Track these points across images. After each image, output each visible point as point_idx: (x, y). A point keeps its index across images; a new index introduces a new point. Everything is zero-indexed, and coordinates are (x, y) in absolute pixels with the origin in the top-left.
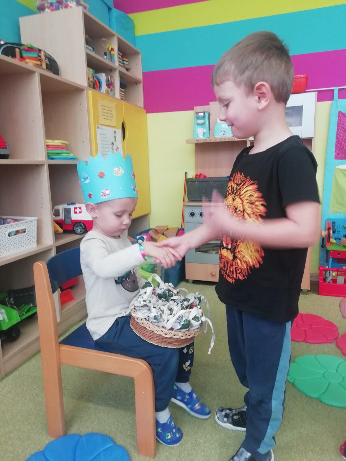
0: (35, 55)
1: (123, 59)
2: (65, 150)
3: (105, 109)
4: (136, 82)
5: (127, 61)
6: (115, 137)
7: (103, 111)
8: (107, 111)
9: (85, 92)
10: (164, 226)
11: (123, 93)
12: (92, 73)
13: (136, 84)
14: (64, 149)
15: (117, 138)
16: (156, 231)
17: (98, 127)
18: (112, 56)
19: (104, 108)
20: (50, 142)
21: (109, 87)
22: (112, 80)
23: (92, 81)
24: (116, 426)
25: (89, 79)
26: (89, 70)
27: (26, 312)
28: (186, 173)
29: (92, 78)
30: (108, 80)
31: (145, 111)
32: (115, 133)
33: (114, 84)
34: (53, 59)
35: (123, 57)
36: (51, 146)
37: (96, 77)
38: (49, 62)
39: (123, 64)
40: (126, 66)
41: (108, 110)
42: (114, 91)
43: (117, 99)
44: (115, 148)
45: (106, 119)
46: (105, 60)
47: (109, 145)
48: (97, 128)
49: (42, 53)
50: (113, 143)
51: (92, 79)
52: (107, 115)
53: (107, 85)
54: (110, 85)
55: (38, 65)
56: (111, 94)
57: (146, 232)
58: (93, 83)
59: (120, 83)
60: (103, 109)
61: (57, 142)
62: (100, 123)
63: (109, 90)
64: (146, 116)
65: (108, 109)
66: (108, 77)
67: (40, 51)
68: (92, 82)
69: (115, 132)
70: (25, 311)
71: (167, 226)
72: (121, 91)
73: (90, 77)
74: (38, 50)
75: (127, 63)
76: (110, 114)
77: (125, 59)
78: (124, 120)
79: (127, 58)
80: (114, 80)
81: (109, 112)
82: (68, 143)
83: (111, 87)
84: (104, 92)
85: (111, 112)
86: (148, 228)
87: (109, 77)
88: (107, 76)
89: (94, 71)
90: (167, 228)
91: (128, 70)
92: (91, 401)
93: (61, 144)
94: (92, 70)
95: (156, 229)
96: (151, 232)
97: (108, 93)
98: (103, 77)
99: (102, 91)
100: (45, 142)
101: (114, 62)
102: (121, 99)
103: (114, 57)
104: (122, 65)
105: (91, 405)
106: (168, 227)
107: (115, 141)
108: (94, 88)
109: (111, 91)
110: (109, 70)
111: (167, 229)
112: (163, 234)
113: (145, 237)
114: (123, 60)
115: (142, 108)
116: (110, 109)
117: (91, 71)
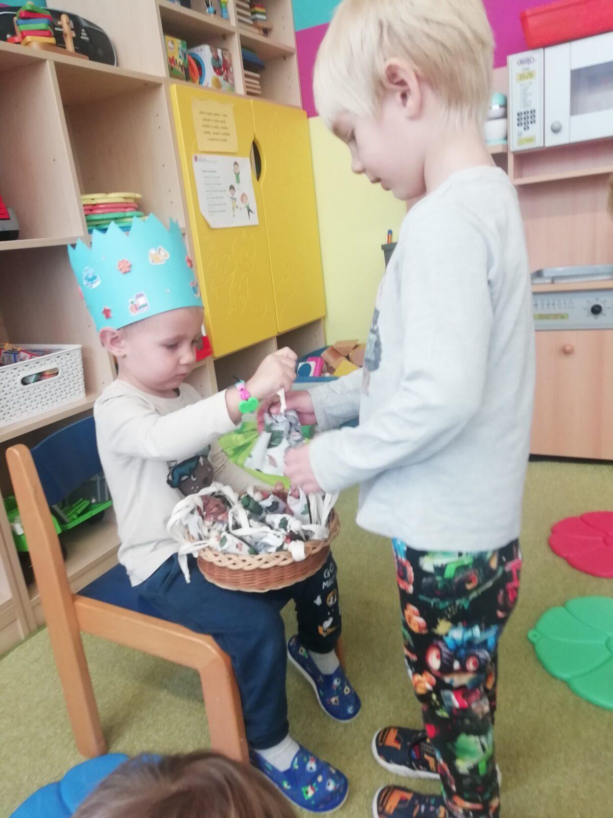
0: (42, 25)
1: (253, 10)
2: (131, 211)
3: (209, 120)
4: (284, 56)
5: (264, 14)
6: (237, 175)
7: (206, 123)
8: (214, 124)
9: (163, 88)
10: (349, 342)
11: (257, 82)
12: (180, 46)
13: (285, 58)
14: (128, 209)
15: (240, 176)
16: (336, 352)
17: (196, 159)
18: (223, 5)
19: (208, 117)
20: (99, 198)
21: (220, 73)
22: (226, 58)
23: (181, 63)
24: (196, 742)
25: (172, 61)
26: (172, 42)
27: (79, 516)
28: (390, 232)
29: (180, 57)
30: (216, 59)
31: (305, 113)
32: (236, 166)
33: (231, 65)
34: (99, 30)
35: (252, 5)
36: (101, 206)
37: (191, 54)
38: (88, 36)
39: (255, 20)
40: (260, 24)
41: (217, 121)
42: (233, 80)
43: (240, 96)
44: (238, 195)
45: (213, 140)
46: (207, 17)
47: (225, 191)
48: (193, 159)
49: (64, 18)
50: (232, 188)
51: (180, 61)
52: (216, 130)
53: (215, 69)
54: (222, 67)
55: (51, 44)
56: (225, 85)
57: (316, 355)
58: (185, 68)
59: (243, 60)
60: (206, 120)
61: (115, 197)
62: (200, 149)
63: (221, 78)
64: (308, 121)
65: (216, 118)
66: (216, 51)
67: (57, 14)
68: (181, 67)
69: (236, 163)
70: (79, 512)
71: (357, 341)
72: (246, 76)
73: (177, 57)
74: (48, 14)
75: (264, 17)
76: (222, 128)
77: (257, 9)
78: (255, 137)
79: (262, 7)
80: (230, 55)
81: (219, 125)
82: (138, 196)
83: (226, 71)
84: (210, 85)
85: (223, 125)
86: (322, 346)
87: (219, 52)
88: (214, 50)
89: (185, 43)
90: (354, 346)
91: (266, 32)
92: (166, 686)
93: (122, 200)
94: (179, 41)
95: (334, 347)
96: (325, 355)
97: (218, 85)
98: (205, 53)
99: (205, 84)
100: (79, 200)
101: (228, 19)
102: (249, 93)
103: (226, 7)
104: (251, 22)
105: (164, 695)
106: (358, 343)
107: (238, 181)
108: (188, 78)
109: (226, 79)
110: (217, 37)
111: (356, 346)
112: (348, 358)
113: (313, 364)
114: (254, 13)
115: (296, 107)
116: (220, 118)
117: (178, 43)
